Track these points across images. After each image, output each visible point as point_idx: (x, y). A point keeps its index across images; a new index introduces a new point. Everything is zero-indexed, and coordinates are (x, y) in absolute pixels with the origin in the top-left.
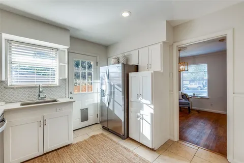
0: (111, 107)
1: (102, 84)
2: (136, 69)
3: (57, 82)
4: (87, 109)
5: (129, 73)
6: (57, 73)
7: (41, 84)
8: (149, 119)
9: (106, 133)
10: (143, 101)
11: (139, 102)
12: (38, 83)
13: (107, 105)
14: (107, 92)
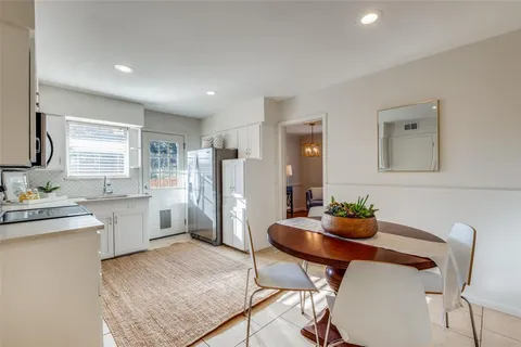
0: (200, 207)
1: (189, 176)
2: (235, 154)
3: (126, 173)
4: (169, 211)
5: (224, 162)
6: (127, 160)
7: (107, 175)
8: (240, 216)
9: (194, 241)
10: (236, 195)
11: (232, 197)
12: (103, 174)
13: (196, 203)
14: (196, 185)
